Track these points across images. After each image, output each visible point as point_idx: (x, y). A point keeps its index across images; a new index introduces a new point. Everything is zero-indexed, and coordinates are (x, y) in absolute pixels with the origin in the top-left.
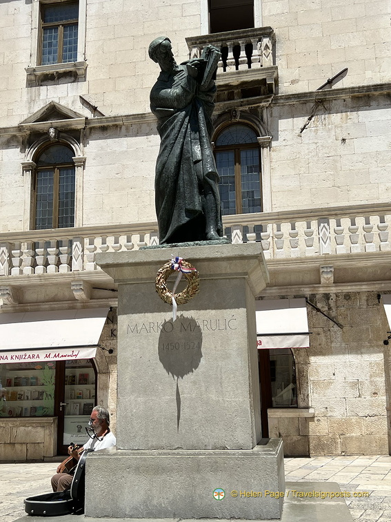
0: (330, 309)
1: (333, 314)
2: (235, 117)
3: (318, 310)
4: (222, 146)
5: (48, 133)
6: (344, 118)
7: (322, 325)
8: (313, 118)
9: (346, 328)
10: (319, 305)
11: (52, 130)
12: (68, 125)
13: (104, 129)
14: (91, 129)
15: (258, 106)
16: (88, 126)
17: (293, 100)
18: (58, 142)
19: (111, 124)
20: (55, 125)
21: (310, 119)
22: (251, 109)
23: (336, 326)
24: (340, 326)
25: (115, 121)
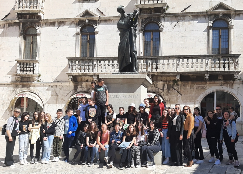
0: (178, 89)
1: (179, 91)
2: (152, 20)
3: (175, 89)
4: (147, 30)
5: (85, 21)
6: (189, 23)
7: (175, 94)
8: (179, 23)
9: (183, 95)
10: (175, 88)
11: (87, 20)
12: (93, 19)
13: (105, 21)
14: (101, 20)
15: (160, 17)
16: (100, 19)
17: (172, 15)
18: (89, 24)
19: (108, 19)
20: (88, 18)
21: (177, 22)
22: (157, 17)
23: (180, 95)
24: (181, 95)
25: (109, 18)
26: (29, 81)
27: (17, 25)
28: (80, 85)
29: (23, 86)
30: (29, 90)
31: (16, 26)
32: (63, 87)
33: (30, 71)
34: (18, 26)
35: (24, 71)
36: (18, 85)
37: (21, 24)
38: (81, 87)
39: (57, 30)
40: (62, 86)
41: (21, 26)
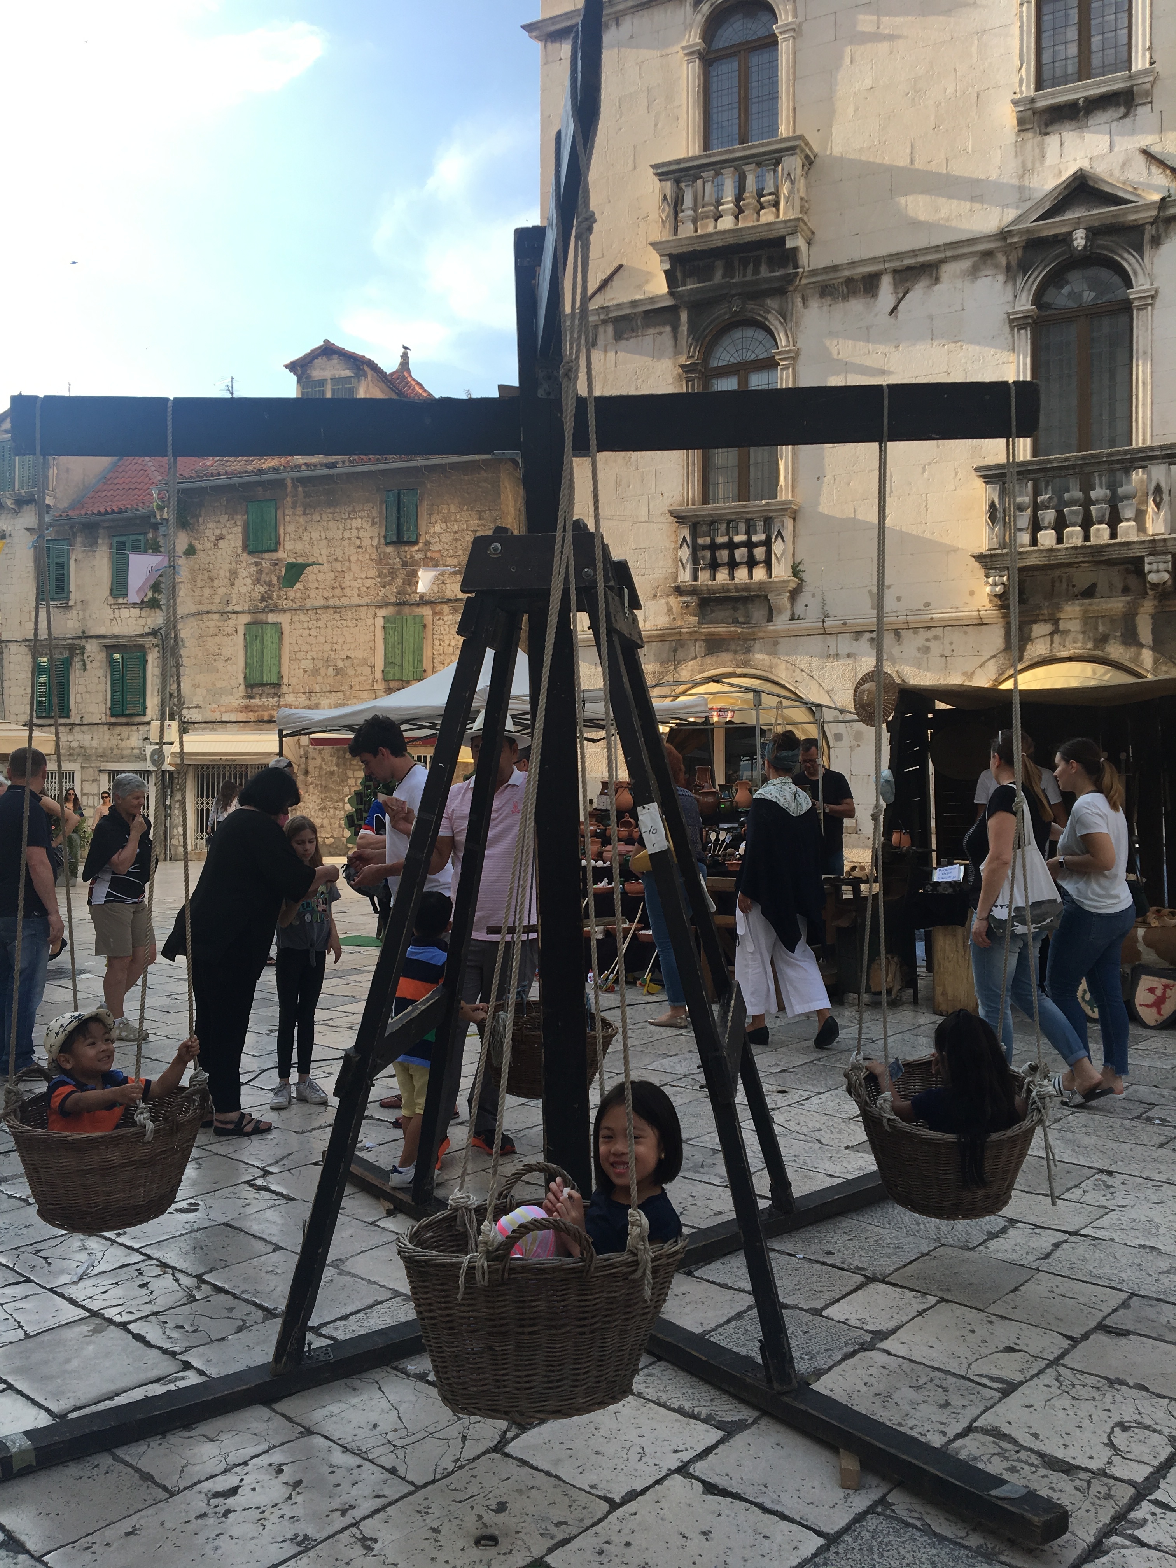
5: (1068, 241)
11: (1080, 234)
12: (1118, 217)
16: (1165, 216)
18: (1093, 256)
20: (1088, 221)
26: (741, 619)
27: (663, 324)
28: (1045, 621)
29: (714, 645)
30: (745, 664)
31: (657, 330)
32: (936, 638)
33: (751, 563)
34: (668, 329)
35: (714, 566)
36: (682, 646)
37: (684, 316)
38: (1052, 634)
39: (892, 320)
40: (930, 634)
41: (684, 328)
